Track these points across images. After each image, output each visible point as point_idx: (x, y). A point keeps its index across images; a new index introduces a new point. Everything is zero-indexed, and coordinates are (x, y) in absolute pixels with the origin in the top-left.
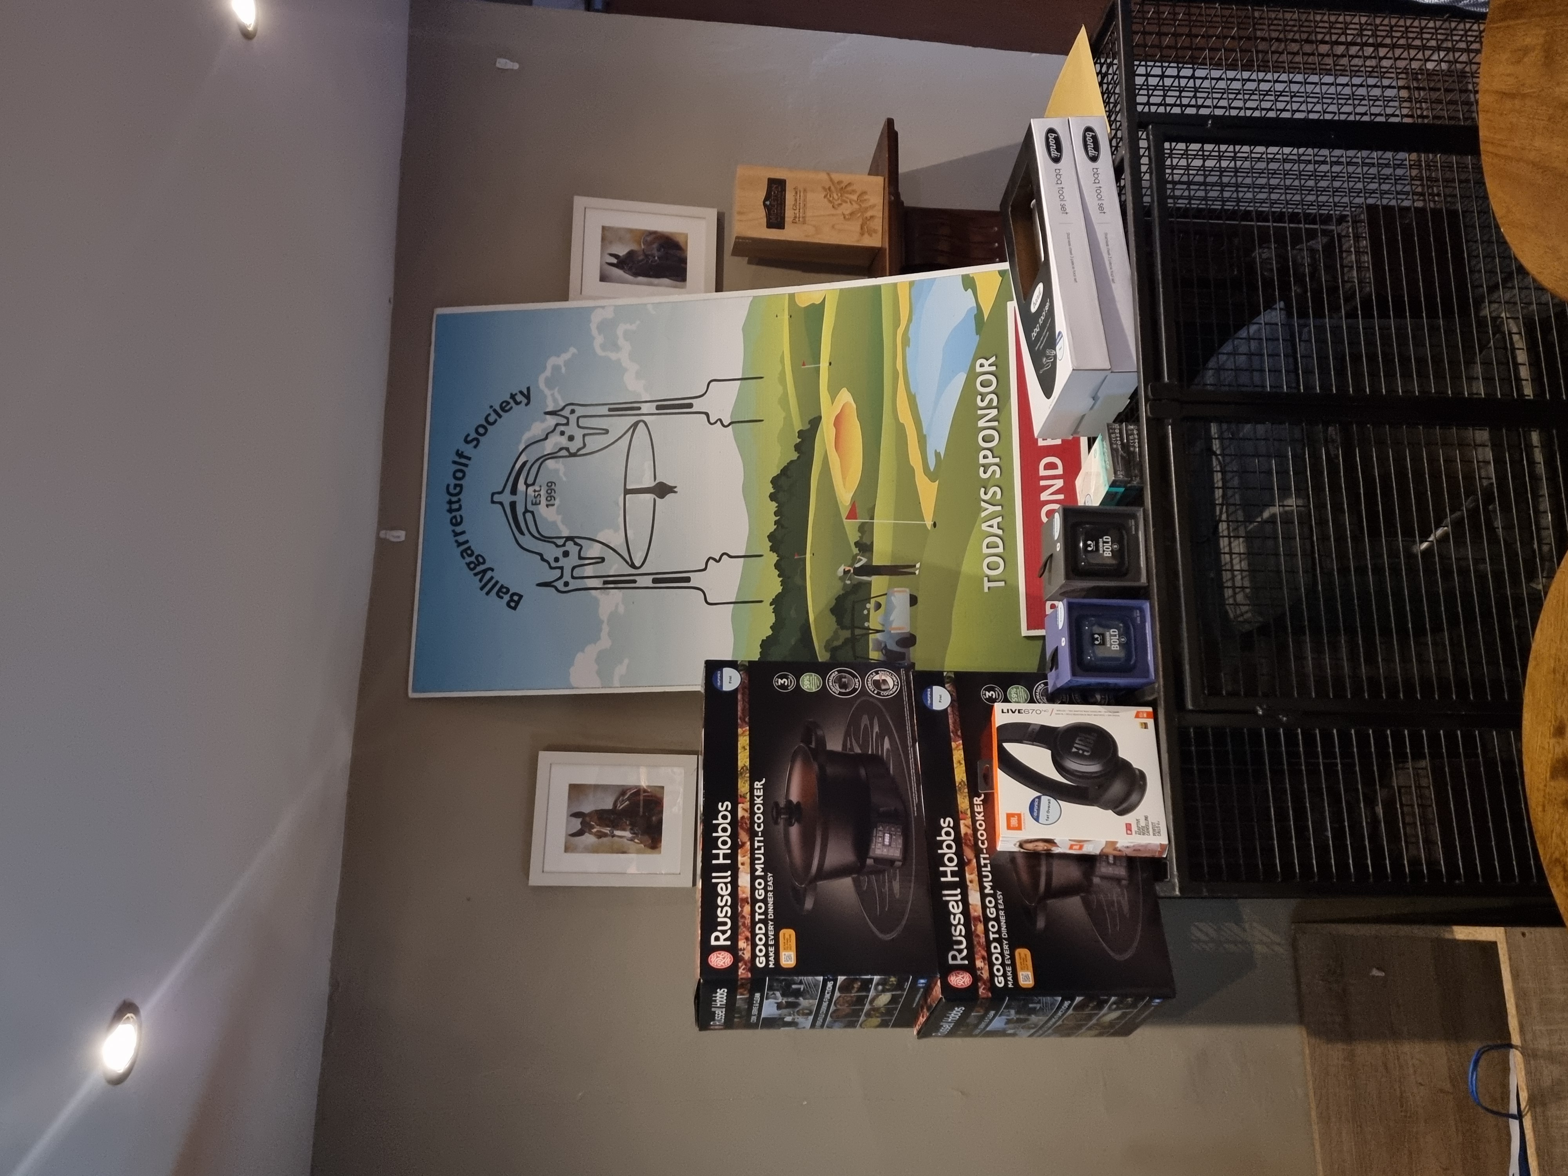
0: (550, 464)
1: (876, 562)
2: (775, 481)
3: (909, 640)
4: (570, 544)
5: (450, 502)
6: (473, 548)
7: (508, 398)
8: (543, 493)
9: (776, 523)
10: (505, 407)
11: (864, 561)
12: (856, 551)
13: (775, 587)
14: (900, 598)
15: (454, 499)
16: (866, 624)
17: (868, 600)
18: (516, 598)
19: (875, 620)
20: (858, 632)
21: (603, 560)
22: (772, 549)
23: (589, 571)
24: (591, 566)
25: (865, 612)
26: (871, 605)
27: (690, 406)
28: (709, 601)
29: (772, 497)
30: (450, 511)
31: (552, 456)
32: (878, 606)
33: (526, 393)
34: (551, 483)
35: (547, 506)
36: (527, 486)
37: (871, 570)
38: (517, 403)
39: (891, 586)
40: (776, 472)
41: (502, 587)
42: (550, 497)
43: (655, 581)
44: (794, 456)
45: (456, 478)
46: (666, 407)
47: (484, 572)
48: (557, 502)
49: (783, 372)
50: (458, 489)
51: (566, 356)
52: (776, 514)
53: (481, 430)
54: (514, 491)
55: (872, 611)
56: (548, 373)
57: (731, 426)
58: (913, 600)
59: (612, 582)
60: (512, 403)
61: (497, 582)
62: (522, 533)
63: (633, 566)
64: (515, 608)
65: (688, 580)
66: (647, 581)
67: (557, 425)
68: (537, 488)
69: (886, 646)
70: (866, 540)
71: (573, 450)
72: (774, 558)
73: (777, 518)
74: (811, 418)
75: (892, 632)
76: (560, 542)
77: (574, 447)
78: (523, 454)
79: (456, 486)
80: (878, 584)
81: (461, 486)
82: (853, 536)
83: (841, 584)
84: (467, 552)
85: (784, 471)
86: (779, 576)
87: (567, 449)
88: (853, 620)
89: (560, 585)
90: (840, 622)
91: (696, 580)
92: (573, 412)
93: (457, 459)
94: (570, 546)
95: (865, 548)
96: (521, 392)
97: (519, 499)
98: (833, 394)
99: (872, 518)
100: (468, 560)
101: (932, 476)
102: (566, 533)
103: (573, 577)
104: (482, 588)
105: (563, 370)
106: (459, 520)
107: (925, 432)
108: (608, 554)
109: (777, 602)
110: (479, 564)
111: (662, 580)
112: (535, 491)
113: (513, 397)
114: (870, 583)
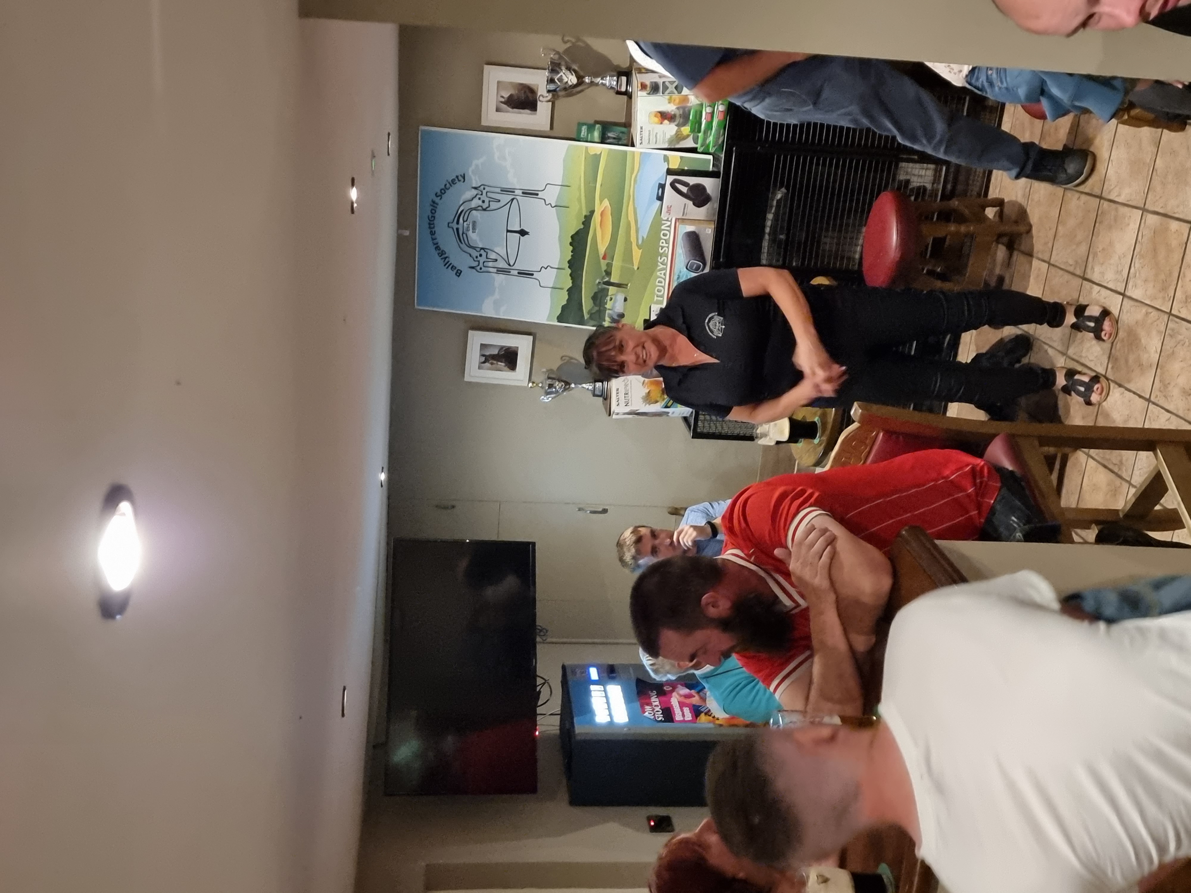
0: (474, 212)
1: (612, 281)
2: (572, 237)
3: (622, 316)
4: (482, 251)
5: (430, 224)
6: (440, 247)
7: (454, 177)
8: (471, 226)
9: (572, 256)
10: (453, 181)
11: (607, 279)
12: (604, 274)
13: (569, 284)
14: (620, 297)
15: (432, 222)
16: (606, 306)
17: (607, 295)
18: (459, 272)
19: (608, 305)
20: (602, 308)
21: (496, 260)
22: (569, 267)
23: (491, 264)
24: (491, 263)
25: (606, 301)
26: (608, 298)
27: (537, 194)
28: (541, 285)
29: (571, 244)
30: (430, 228)
31: (475, 209)
32: (611, 299)
33: (463, 175)
34: (475, 221)
35: (473, 232)
36: (464, 221)
37: (609, 283)
38: (459, 181)
39: (617, 292)
40: (573, 233)
41: (453, 266)
42: (474, 229)
43: (519, 273)
44: (582, 227)
45: (432, 213)
46: (526, 193)
47: (445, 258)
48: (477, 231)
49: (580, 186)
50: (433, 218)
51: (481, 161)
52: (572, 252)
53: (443, 191)
54: (458, 223)
55: (609, 301)
56: (473, 167)
57: (555, 208)
58: (626, 300)
59: (500, 271)
60: (457, 181)
61: (451, 264)
62: (461, 243)
63: (509, 265)
64: (459, 276)
65: (532, 275)
66: (516, 272)
67: (477, 194)
68: (468, 223)
69: (612, 317)
70: (609, 270)
71: (484, 207)
72: (569, 271)
73: (572, 254)
74: (591, 210)
75: (616, 311)
76: (478, 249)
77: (485, 206)
78: (462, 206)
79: (432, 217)
80: (612, 290)
81: (434, 217)
82: (604, 268)
83: (597, 288)
84: (437, 248)
85: (577, 233)
86: (571, 279)
87: (482, 207)
88: (600, 303)
89: (478, 268)
90: (594, 303)
91: (536, 275)
92: (484, 189)
93: (432, 203)
94: (482, 252)
95: (608, 273)
96: (461, 175)
97: (460, 227)
98: (601, 201)
99: (613, 261)
100: (438, 251)
101: (639, 247)
102: (481, 246)
103: (484, 266)
104: (445, 265)
105: (480, 167)
106: (433, 232)
107: (639, 226)
108: (499, 258)
109: (569, 290)
110: (443, 254)
111: (522, 273)
112: (467, 224)
113: (457, 177)
114: (608, 290)
